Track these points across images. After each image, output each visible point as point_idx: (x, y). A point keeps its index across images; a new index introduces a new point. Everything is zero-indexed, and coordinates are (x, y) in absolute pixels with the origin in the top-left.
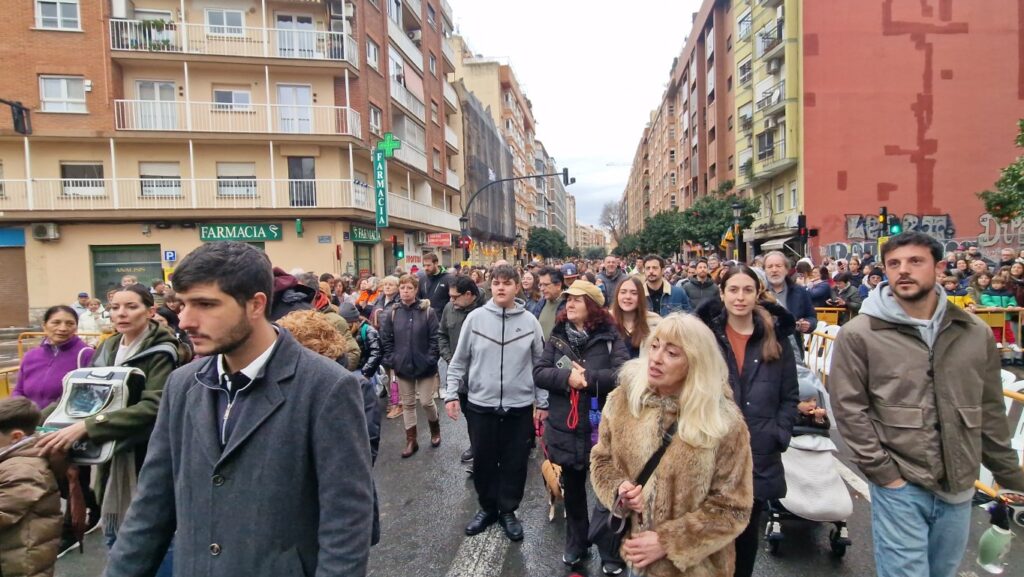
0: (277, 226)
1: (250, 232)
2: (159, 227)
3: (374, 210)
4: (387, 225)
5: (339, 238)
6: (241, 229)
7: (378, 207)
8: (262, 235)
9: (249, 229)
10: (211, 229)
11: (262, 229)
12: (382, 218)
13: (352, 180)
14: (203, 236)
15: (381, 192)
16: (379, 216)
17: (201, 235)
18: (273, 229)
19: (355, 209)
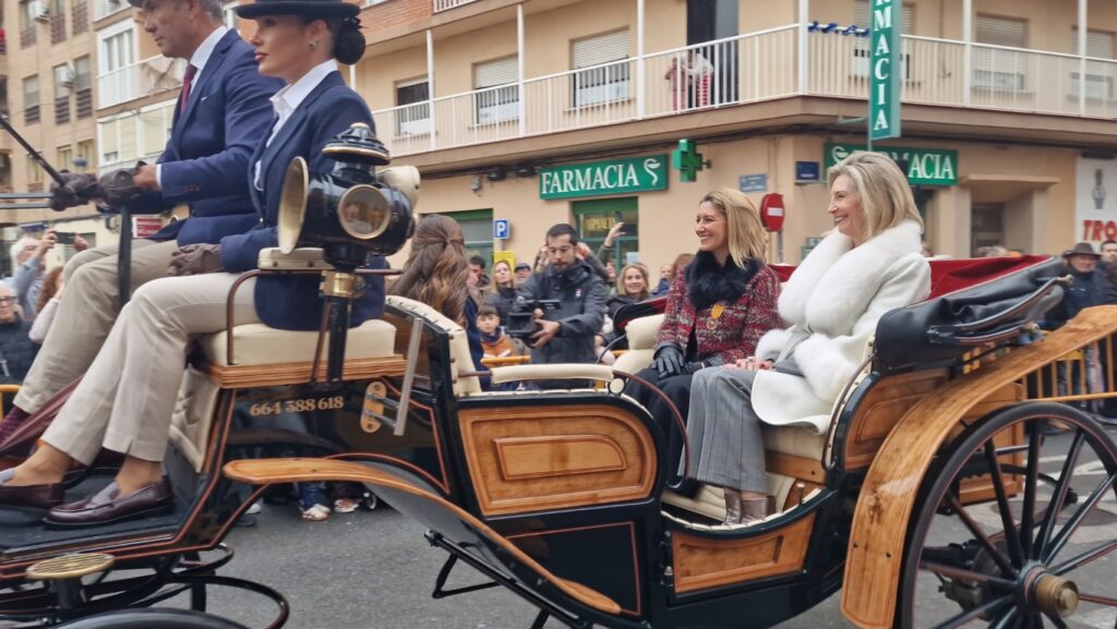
0: (658, 159)
1: (613, 176)
2: (492, 180)
3: (864, 94)
4: (896, 132)
5: (784, 181)
6: (599, 171)
7: (874, 82)
8: (631, 181)
9: (611, 169)
10: (556, 176)
11: (631, 168)
12: (881, 114)
13: (804, 23)
14: (544, 192)
15: (883, 40)
16: (876, 109)
17: (541, 190)
18: (651, 166)
19: (804, 98)
